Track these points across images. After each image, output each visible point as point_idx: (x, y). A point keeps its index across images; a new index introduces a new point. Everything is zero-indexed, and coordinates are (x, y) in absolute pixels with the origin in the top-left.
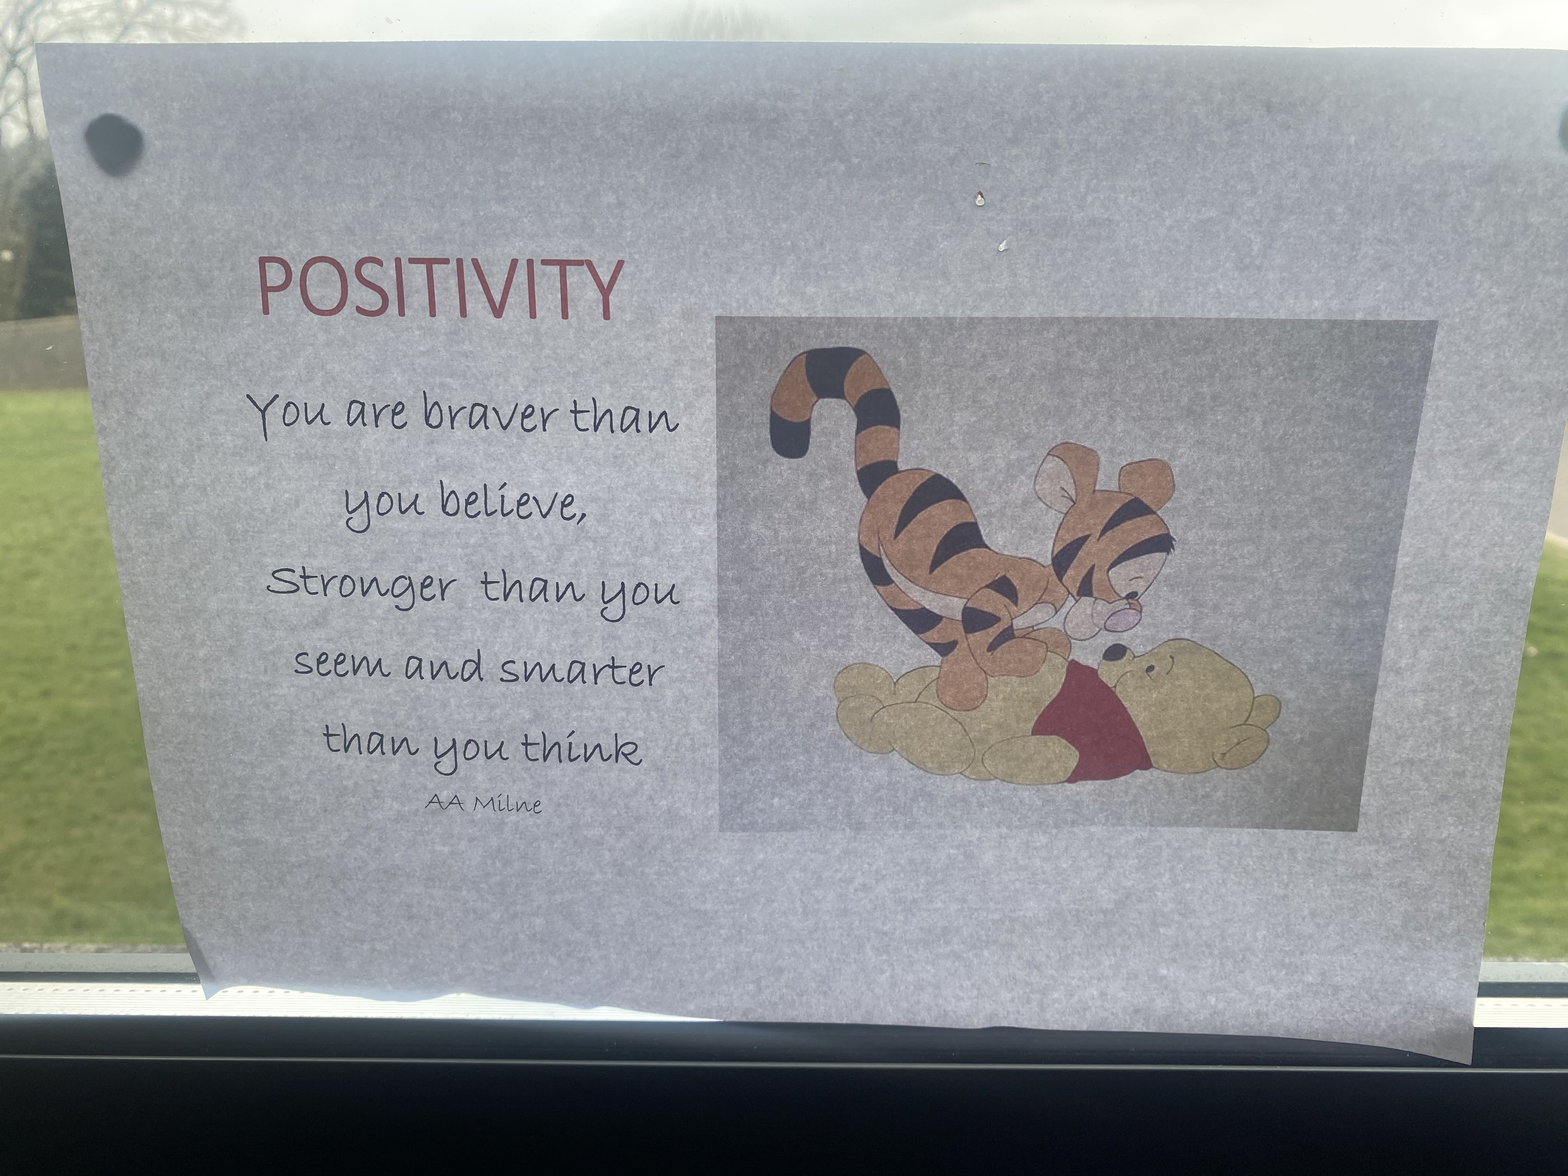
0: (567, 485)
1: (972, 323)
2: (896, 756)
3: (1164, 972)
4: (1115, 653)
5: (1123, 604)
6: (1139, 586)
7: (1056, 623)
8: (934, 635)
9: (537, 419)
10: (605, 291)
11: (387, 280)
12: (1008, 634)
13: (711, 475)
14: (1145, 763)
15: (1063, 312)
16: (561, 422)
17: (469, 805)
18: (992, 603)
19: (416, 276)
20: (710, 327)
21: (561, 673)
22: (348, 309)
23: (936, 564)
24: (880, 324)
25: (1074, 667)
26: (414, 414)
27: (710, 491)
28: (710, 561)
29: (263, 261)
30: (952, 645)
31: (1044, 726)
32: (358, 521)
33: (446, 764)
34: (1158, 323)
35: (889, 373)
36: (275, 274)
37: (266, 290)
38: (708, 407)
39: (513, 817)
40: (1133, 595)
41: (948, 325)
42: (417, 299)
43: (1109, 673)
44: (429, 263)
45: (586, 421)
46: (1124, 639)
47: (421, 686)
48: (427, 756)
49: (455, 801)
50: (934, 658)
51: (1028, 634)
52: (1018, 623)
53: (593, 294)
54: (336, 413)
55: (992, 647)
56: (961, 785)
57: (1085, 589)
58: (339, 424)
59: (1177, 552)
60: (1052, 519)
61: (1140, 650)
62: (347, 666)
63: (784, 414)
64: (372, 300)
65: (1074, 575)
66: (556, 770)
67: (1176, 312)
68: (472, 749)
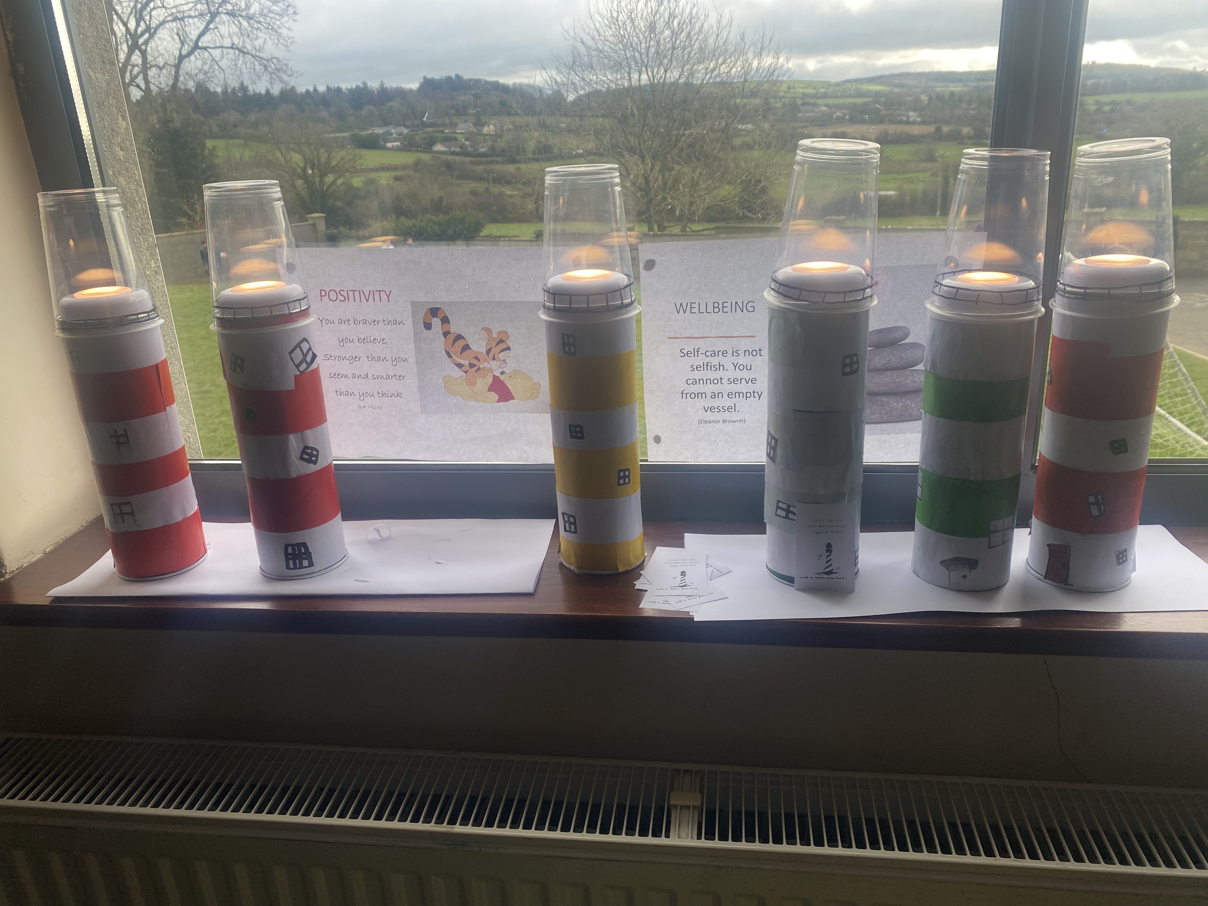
0: (383, 336)
1: (462, 303)
2: (458, 396)
3: (524, 448)
4: (502, 373)
5: (502, 362)
6: (505, 358)
7: (489, 366)
8: (463, 369)
9: (376, 323)
10: (388, 297)
11: (345, 295)
12: (479, 369)
13: (412, 334)
14: (514, 399)
15: (481, 300)
16: (381, 323)
17: (367, 408)
18: (475, 362)
19: (351, 293)
20: (410, 303)
21: (385, 377)
22: (338, 300)
23: (461, 354)
24: (444, 302)
25: (494, 376)
26: (352, 322)
27: (412, 337)
28: (414, 352)
29: (321, 290)
30: (468, 371)
31: (490, 390)
32: (341, 344)
33: (362, 398)
34: (500, 302)
35: (446, 313)
36: (323, 293)
37: (321, 296)
38: (410, 320)
39: (376, 410)
40: (504, 360)
41: (458, 302)
42: (351, 298)
43: (502, 377)
44: (353, 291)
45: (386, 323)
46: (504, 370)
47: (356, 380)
48: (357, 396)
49: (364, 407)
50: (464, 374)
51: (484, 368)
52: (481, 366)
53: (386, 297)
54: (336, 322)
55: (476, 372)
56: (472, 403)
57: (494, 359)
58: (337, 324)
59: (511, 350)
60: (484, 344)
61: (508, 372)
62: (340, 376)
63: (426, 321)
64: (343, 298)
65: (491, 355)
66: (385, 399)
67: (504, 300)
68: (367, 394)
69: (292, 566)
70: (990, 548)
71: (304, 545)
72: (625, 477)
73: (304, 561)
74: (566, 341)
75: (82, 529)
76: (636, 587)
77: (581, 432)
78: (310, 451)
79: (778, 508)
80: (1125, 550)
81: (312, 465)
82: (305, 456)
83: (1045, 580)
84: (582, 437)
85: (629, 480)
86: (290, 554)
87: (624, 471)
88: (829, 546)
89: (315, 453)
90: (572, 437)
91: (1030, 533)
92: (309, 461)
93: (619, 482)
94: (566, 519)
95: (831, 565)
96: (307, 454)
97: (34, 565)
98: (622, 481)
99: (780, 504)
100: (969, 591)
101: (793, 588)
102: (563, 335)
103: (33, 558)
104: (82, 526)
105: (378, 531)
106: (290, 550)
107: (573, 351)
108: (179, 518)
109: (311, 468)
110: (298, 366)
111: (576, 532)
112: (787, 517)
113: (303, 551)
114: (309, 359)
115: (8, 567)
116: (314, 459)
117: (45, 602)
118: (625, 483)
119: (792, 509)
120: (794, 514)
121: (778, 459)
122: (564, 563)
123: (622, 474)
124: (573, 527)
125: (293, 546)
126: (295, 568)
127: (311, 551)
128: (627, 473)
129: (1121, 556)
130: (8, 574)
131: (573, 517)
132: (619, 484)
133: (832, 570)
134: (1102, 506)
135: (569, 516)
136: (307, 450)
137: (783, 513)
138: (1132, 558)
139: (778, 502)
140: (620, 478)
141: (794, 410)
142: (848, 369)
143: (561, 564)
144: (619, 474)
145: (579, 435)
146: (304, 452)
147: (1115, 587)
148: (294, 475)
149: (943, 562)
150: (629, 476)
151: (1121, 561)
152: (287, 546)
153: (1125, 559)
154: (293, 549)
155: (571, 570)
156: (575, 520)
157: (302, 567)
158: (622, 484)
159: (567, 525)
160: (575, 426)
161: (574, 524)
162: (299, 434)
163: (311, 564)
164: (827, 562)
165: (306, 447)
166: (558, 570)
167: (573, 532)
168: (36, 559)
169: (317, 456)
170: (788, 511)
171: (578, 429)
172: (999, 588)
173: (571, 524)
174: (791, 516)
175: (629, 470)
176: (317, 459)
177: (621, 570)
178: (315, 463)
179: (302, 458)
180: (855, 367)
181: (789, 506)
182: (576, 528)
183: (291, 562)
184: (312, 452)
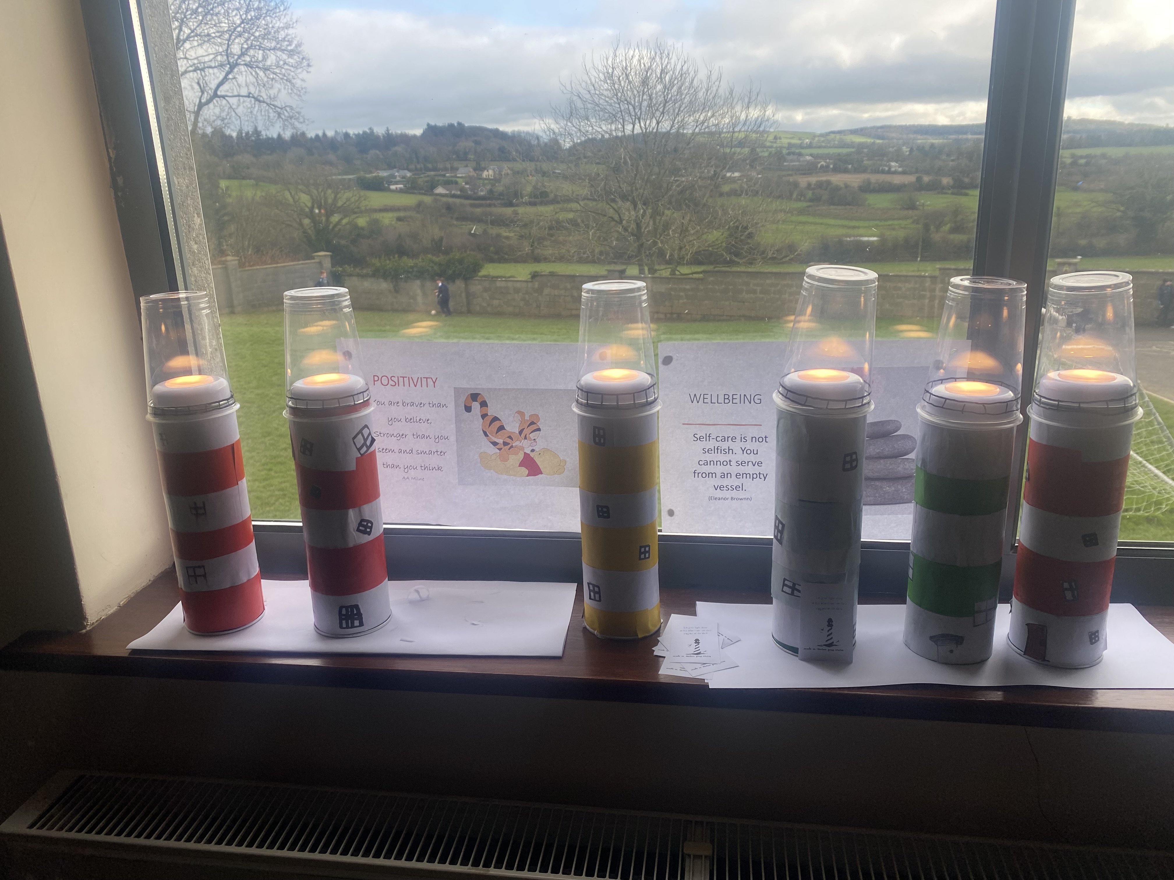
0: (428, 417)
1: (499, 389)
2: (492, 471)
3: (549, 517)
4: (533, 451)
5: (533, 441)
6: (535, 438)
7: (521, 444)
8: (497, 446)
9: (422, 405)
10: (434, 383)
11: (396, 379)
12: (512, 447)
13: (454, 415)
14: (542, 473)
15: (516, 387)
16: (427, 405)
17: (410, 479)
18: (508, 440)
19: (401, 380)
20: (453, 389)
21: (427, 453)
22: (389, 385)
23: (497, 433)
24: (483, 389)
25: (526, 454)
26: (400, 404)
27: (454, 419)
28: (454, 432)
29: (374, 376)
30: (502, 449)
31: (521, 465)
32: (390, 423)
33: (406, 470)
34: (533, 389)
35: (485, 398)
36: (376, 378)
37: (374, 381)
38: (453, 403)
39: (419, 482)
40: (534, 440)
41: (495, 389)
42: (401, 383)
43: (532, 455)
44: (403, 377)
45: (431, 405)
46: (534, 448)
47: (402, 455)
48: (402, 469)
49: (408, 478)
50: (498, 451)
51: (516, 447)
52: (514, 445)
53: (432, 383)
54: (386, 403)
55: (509, 449)
56: (505, 477)
57: (525, 438)
58: (387, 405)
59: (542, 431)
60: (518, 425)
61: (537, 450)
62: (388, 451)
63: (467, 405)
64: (393, 383)
65: (523, 435)
66: (426, 472)
67: (536, 387)
68: (411, 467)
69: (344, 625)
70: (975, 626)
71: (357, 607)
72: (645, 552)
73: (355, 621)
74: (597, 433)
75: (150, 583)
76: (655, 653)
77: (608, 512)
78: (365, 523)
79: (784, 585)
80: (1097, 632)
81: (366, 536)
82: (361, 528)
83: (1024, 656)
84: (608, 517)
85: (649, 555)
86: (344, 615)
87: (645, 547)
88: (830, 621)
89: (369, 525)
90: (599, 516)
91: (1011, 611)
92: (364, 532)
93: (640, 556)
94: (591, 588)
95: (832, 638)
96: (363, 526)
97: (110, 618)
98: (642, 556)
99: (786, 582)
100: (955, 664)
101: (797, 658)
102: (595, 428)
103: (109, 610)
104: (150, 580)
105: (417, 591)
106: (344, 612)
107: (602, 441)
108: (244, 579)
109: (365, 539)
110: (359, 450)
111: (600, 601)
112: (792, 594)
113: (355, 612)
114: (368, 443)
115: (89, 620)
116: (368, 530)
117: (126, 654)
118: (645, 558)
119: (797, 587)
120: (799, 591)
121: (785, 541)
122: (588, 627)
123: (643, 550)
124: (597, 596)
125: (347, 608)
126: (347, 627)
127: (362, 612)
128: (647, 549)
129: (1093, 636)
130: (88, 626)
131: (598, 587)
132: (640, 559)
133: (833, 642)
134: (1076, 592)
135: (594, 586)
136: (363, 523)
137: (789, 590)
138: (1104, 637)
139: (785, 580)
140: (641, 553)
141: (800, 500)
142: (848, 466)
143: (585, 628)
144: (640, 550)
145: (606, 515)
146: (360, 524)
147: (1088, 664)
148: (351, 545)
149: (931, 638)
150: (649, 552)
151: (1093, 641)
152: (341, 608)
153: (1097, 639)
154: (347, 611)
155: (594, 635)
156: (599, 589)
157: (353, 626)
158: (643, 559)
159: (592, 594)
160: (602, 507)
161: (599, 593)
162: (357, 509)
163: (361, 624)
164: (828, 635)
165: (363, 520)
166: (581, 634)
167: (597, 601)
168: (112, 611)
169: (371, 528)
170: (793, 588)
171: (605, 510)
172: (983, 661)
173: (595, 593)
174: (796, 593)
175: (649, 546)
176: (371, 531)
177: (640, 636)
178: (369, 533)
179: (358, 530)
180: (854, 464)
181: (794, 584)
182: (600, 597)
183: (344, 622)
184: (367, 524)
